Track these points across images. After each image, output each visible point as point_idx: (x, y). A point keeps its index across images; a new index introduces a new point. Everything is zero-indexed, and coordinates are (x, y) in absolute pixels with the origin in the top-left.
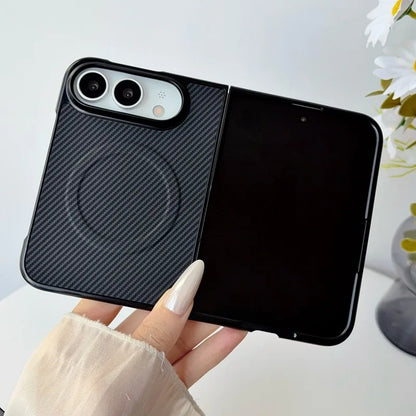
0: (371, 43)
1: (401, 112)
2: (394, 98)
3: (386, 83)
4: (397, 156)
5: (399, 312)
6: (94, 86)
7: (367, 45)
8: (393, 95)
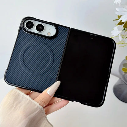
0: (115, 3)
1: (124, 26)
2: (122, 22)
3: (119, 17)
4: (122, 40)
5: (120, 88)
6: (30, 25)
7: (114, 4)
8: (122, 21)
